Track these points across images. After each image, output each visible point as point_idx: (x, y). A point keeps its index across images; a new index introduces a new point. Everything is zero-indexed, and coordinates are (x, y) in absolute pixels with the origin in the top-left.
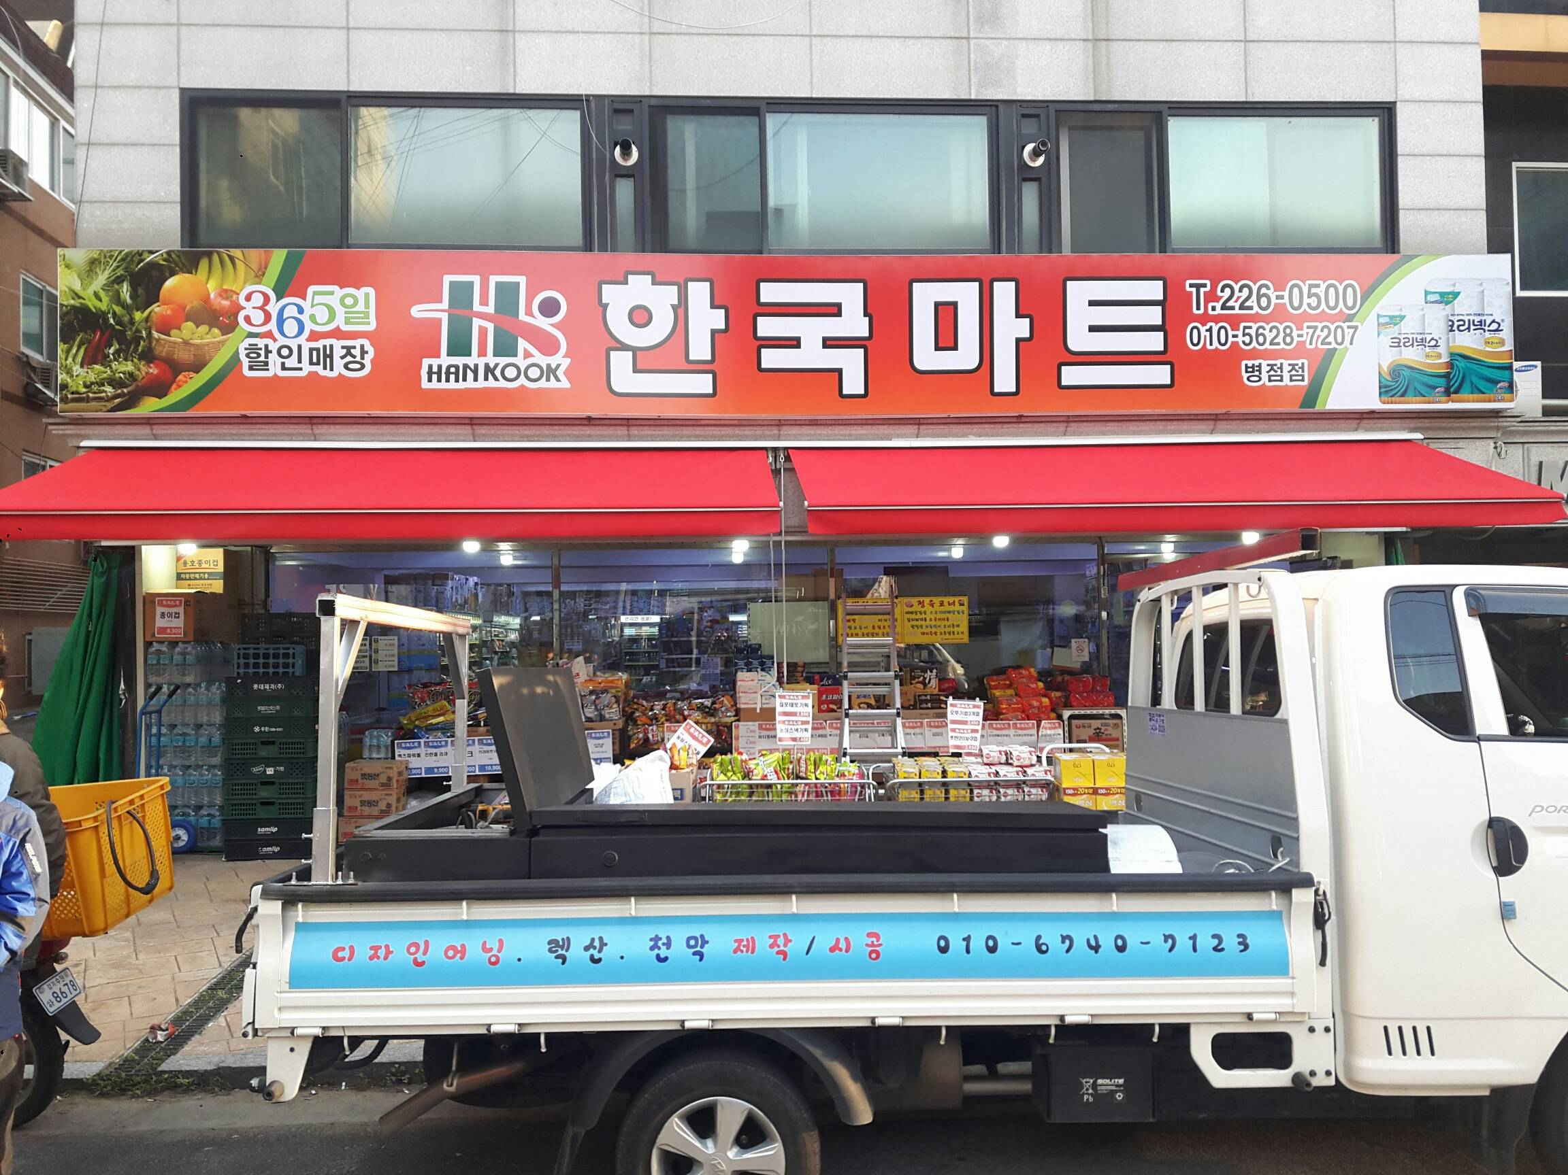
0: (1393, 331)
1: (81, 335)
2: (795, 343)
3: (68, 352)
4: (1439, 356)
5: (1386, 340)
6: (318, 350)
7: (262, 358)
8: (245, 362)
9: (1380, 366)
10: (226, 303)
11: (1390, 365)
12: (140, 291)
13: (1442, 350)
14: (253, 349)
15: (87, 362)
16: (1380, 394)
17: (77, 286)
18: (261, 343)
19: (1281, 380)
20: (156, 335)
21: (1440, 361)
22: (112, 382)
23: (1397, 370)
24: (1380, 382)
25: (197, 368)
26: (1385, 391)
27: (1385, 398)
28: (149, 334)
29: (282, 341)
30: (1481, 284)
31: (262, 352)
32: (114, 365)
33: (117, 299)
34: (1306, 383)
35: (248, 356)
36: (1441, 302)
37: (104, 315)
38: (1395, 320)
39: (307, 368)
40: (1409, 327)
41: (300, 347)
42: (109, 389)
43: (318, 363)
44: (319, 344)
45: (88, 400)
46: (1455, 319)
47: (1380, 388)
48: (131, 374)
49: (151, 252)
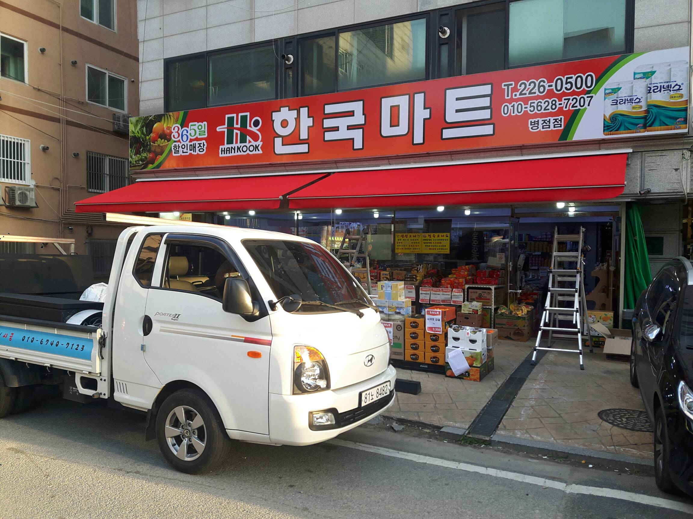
0: (614, 97)
1: (134, 145)
2: (337, 129)
3: (131, 151)
4: (641, 107)
5: (609, 101)
6: (192, 145)
7: (178, 149)
8: (173, 152)
9: (604, 115)
10: (168, 131)
11: (611, 114)
12: (148, 129)
13: (643, 104)
14: (175, 146)
15: (135, 154)
16: (604, 130)
17: (134, 130)
18: (177, 144)
19: (549, 128)
20: (152, 143)
21: (641, 110)
22: (142, 160)
23: (614, 118)
24: (604, 124)
25: (161, 154)
26: (607, 128)
27: (606, 132)
28: (150, 144)
29: (183, 143)
30: (670, 65)
31: (177, 147)
32: (142, 154)
33: (143, 133)
34: (562, 128)
35: (174, 149)
36: (644, 78)
37: (139, 138)
38: (615, 90)
39: (189, 152)
40: (623, 94)
41: (187, 144)
42: (141, 162)
43: (192, 150)
44: (192, 143)
45: (135, 166)
46: (652, 86)
47: (604, 127)
48: (146, 157)
49: (151, 116)
